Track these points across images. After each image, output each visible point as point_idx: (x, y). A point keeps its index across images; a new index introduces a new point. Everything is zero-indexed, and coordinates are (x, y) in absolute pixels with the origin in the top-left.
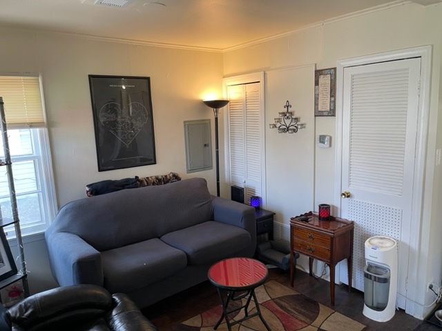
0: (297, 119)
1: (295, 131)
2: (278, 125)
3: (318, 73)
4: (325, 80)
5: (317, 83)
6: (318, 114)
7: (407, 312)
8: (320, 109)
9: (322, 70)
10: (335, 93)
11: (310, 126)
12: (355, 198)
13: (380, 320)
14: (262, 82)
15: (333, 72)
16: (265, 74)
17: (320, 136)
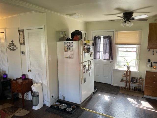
0: (15, 46)
1: (15, 50)
2: (10, 48)
3: (19, 31)
4: (21, 33)
5: (19, 34)
6: (21, 44)
7: (46, 105)
8: (21, 43)
9: (20, 30)
10: (24, 38)
11: (19, 48)
12: (32, 72)
13: (36, 109)
14: (4, 32)
15: (23, 31)
16: (5, 30)
17: (22, 52)
